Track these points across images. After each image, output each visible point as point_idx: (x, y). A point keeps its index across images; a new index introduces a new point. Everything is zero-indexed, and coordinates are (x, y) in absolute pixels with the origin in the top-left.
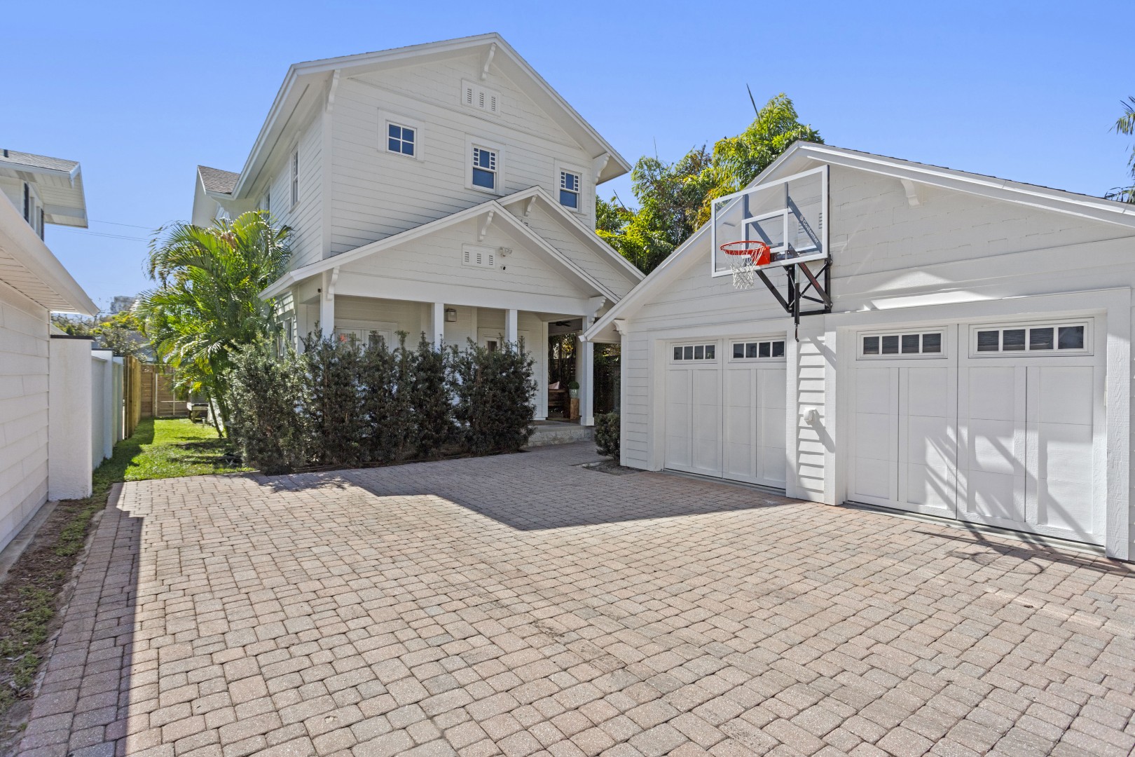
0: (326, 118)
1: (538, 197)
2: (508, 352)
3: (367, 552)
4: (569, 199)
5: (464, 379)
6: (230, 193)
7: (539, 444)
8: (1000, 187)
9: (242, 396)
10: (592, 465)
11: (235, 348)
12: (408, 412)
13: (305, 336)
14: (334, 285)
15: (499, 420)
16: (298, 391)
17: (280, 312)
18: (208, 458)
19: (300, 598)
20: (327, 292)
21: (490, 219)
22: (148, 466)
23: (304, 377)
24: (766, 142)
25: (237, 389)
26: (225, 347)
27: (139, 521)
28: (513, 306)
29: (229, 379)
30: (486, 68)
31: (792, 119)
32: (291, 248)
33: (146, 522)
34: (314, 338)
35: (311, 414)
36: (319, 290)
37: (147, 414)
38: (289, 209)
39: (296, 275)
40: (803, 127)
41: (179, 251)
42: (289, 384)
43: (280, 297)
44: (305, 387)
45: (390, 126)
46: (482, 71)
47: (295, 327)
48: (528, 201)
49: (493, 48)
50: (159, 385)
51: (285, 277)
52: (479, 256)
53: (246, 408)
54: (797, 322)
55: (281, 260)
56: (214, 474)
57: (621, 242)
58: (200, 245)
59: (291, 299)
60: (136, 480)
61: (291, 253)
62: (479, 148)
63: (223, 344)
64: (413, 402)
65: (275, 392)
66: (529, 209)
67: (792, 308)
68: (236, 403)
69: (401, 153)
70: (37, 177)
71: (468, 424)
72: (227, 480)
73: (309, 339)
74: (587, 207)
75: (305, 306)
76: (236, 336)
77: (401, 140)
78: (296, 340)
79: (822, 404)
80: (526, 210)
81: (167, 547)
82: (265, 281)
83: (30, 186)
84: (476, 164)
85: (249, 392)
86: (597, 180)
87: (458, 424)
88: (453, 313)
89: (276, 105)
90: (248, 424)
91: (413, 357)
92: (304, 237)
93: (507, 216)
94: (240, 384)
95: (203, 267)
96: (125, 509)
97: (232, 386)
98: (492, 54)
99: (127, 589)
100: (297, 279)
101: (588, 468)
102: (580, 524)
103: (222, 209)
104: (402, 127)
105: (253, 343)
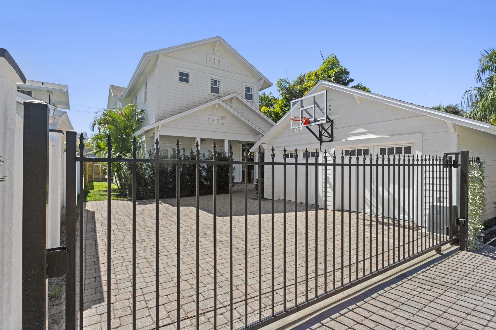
0: (157, 71)
1: (236, 97)
2: (224, 156)
3: (167, 221)
4: (249, 97)
5: (207, 166)
6: (122, 96)
7: (236, 191)
8: (382, 98)
9: (127, 172)
10: (254, 198)
11: (124, 155)
12: (186, 178)
13: (149, 150)
14: (159, 131)
15: (220, 181)
16: (146, 170)
17: (140, 141)
18: (115, 195)
19: (145, 232)
20: (157, 134)
21: (217, 106)
22: (94, 197)
23: (149, 165)
24: (327, 73)
25: (125, 169)
26: (121, 154)
27: (94, 212)
28: (227, 138)
29: (122, 166)
30: (216, 49)
31: (338, 63)
32: (144, 117)
33: (96, 213)
34: (152, 151)
35: (151, 178)
36: (154, 134)
37: (91, 180)
38: (144, 103)
39: (146, 128)
40: (341, 67)
41: (105, 119)
42: (143, 168)
43: (141, 136)
44: (149, 169)
45: (180, 72)
46: (214, 50)
47: (146, 147)
48: (232, 98)
49: (218, 42)
50: (95, 169)
51: (142, 129)
52: (213, 119)
53: (128, 176)
54: (321, 145)
55: (141, 122)
56: (117, 200)
57: (273, 112)
58: (112, 117)
59: (144, 136)
60: (91, 201)
61: (144, 119)
62: (213, 79)
63: (120, 153)
64: (187, 174)
65: (138, 170)
66: (233, 101)
67: (320, 140)
68: (124, 174)
69: (184, 82)
70: (54, 92)
71: (209, 183)
72: (122, 202)
73: (150, 151)
74: (256, 99)
75: (149, 139)
76: (124, 150)
77: (184, 78)
78: (146, 152)
79: (330, 174)
80: (231, 102)
81: (104, 219)
82: (135, 129)
83: (51, 95)
84: (212, 85)
85: (129, 170)
86: (260, 89)
87: (205, 183)
88: (204, 141)
89: (139, 66)
90: (129, 181)
91: (188, 158)
92: (149, 113)
93: (223, 104)
94: (126, 168)
95: (113, 125)
96: (89, 209)
97: (123, 168)
98: (218, 44)
99: (93, 229)
100: (146, 130)
101: (252, 199)
102: (241, 215)
103: (119, 102)
104: (184, 72)
105: (131, 153)
